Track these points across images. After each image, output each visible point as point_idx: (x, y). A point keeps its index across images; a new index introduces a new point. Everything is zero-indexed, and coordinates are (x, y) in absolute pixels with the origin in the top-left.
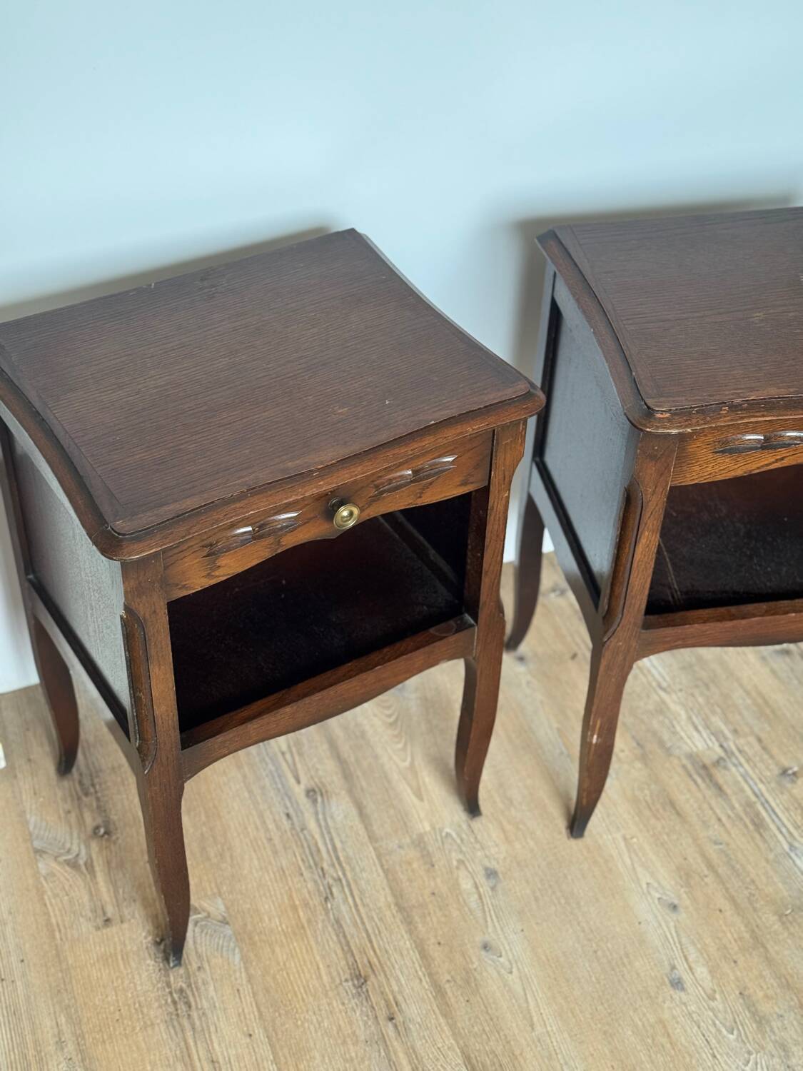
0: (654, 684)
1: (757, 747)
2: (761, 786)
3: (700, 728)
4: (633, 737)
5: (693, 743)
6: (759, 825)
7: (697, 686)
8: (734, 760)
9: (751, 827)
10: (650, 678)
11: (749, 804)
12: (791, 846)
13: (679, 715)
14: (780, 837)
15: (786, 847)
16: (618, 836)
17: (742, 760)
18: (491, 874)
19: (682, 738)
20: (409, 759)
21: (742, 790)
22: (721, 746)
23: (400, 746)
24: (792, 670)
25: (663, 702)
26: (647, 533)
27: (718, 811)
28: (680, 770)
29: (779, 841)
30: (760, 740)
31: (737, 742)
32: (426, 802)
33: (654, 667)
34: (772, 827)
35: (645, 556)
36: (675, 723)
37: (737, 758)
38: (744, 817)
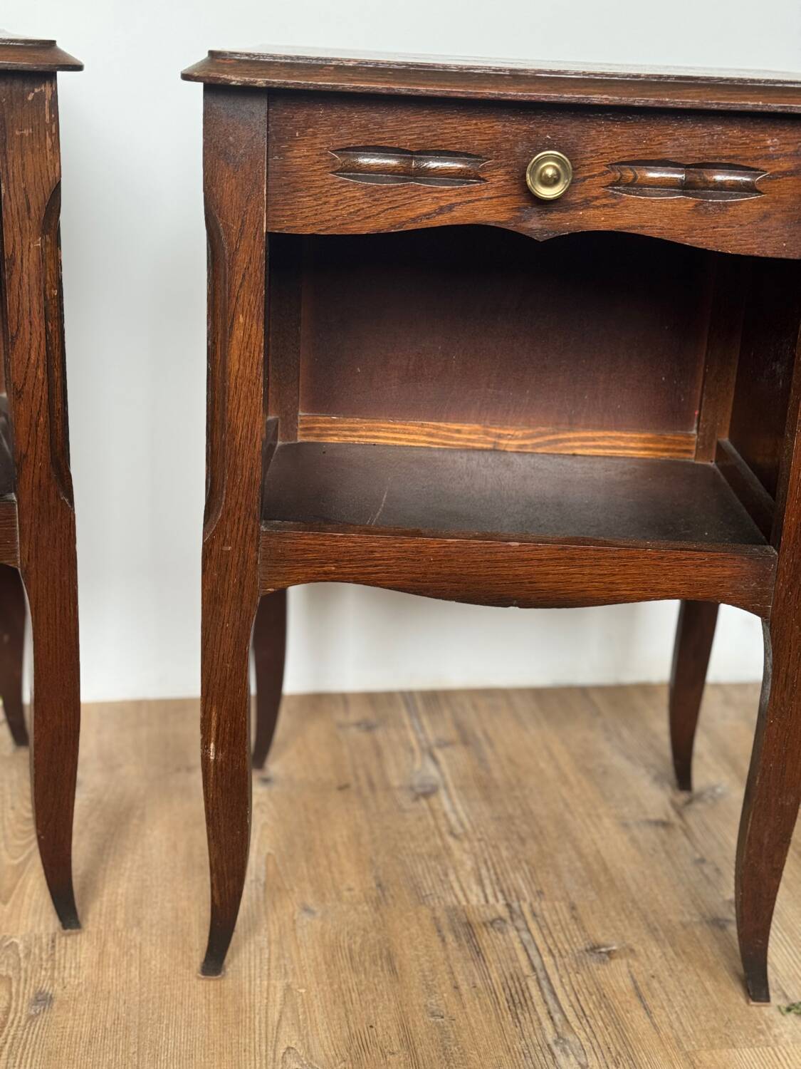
0: (444, 829)
1: (565, 914)
2: (547, 959)
3: (487, 882)
4: (376, 878)
5: (465, 895)
6: (518, 1002)
7: (507, 839)
8: (520, 924)
9: (504, 1003)
10: (442, 822)
11: (517, 977)
12: (560, 1038)
13: (462, 864)
14: (547, 1024)
15: (551, 1037)
16: (280, 985)
17: (533, 926)
18: (43, 1000)
19: (452, 888)
20: (21, 859)
21: (514, 959)
22: (508, 906)
23: (22, 842)
24: (663, 843)
25: (447, 849)
26: (241, 320)
27: (460, 978)
28: (427, 922)
29: (541, 1028)
30: (573, 908)
31: (536, 904)
32: (9, 905)
33: (455, 811)
34: (541, 1010)
35: (244, 365)
36: (451, 872)
37: (526, 923)
38: (499, 992)
